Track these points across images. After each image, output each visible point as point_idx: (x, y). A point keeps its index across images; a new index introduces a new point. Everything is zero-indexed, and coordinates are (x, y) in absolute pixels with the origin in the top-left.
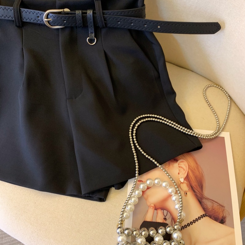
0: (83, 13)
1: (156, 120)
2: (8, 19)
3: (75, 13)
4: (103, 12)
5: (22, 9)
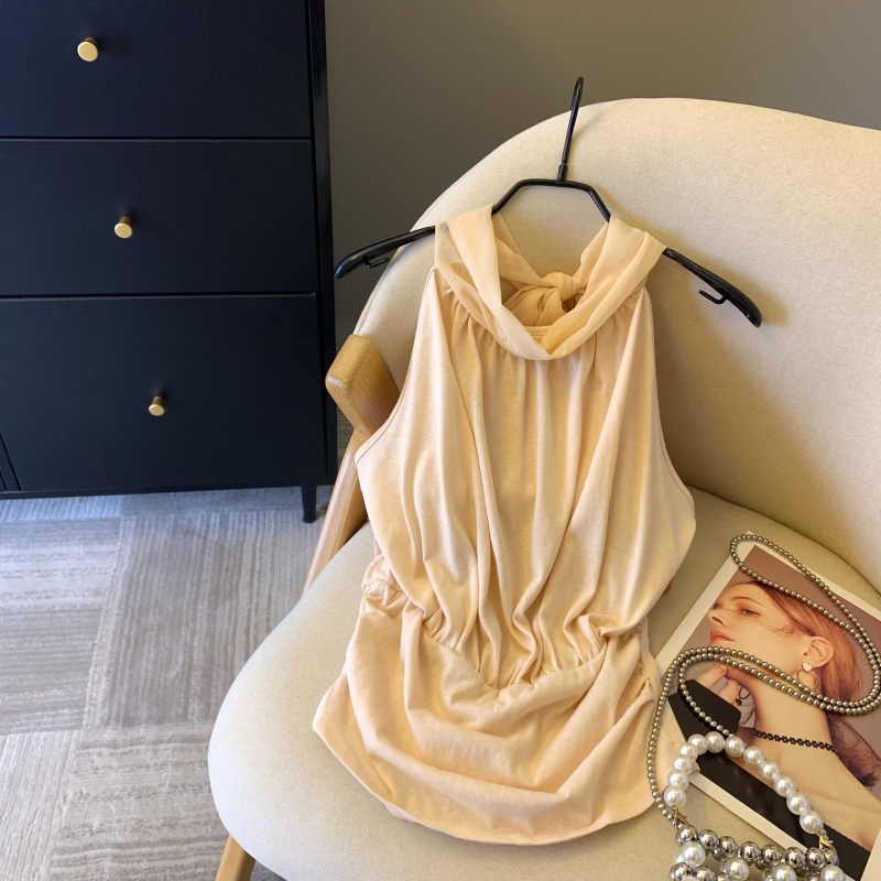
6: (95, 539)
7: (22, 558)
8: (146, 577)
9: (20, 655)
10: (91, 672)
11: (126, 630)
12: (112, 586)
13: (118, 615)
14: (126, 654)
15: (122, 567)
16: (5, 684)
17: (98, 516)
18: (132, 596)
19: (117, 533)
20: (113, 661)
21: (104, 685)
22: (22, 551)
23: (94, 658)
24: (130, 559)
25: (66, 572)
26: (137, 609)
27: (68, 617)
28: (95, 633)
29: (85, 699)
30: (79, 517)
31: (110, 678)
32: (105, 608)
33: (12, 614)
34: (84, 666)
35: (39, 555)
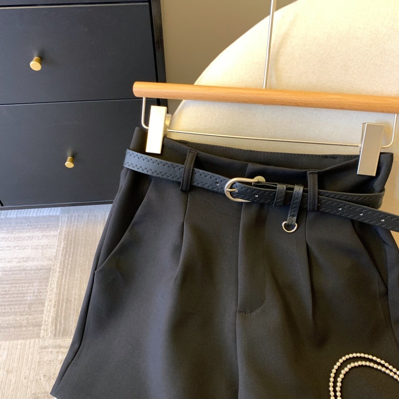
0: (287, 189)
1: (375, 366)
2: (172, 179)
3: (276, 186)
4: (318, 192)
5: (196, 170)
6: (47, 227)
7: (10, 239)
8: (74, 250)
9: (10, 294)
10: (46, 304)
11: (63, 280)
12: (56, 256)
13: (60, 272)
14: (63, 295)
15: (60, 244)
16: (3, 311)
17: (48, 214)
18: (67, 261)
19: (58, 224)
20: (57, 299)
21: (52, 314)
22: (10, 235)
23: (48, 297)
24: (64, 240)
25: (33, 247)
26: (69, 268)
27: (35, 273)
28: (48, 282)
29: (42, 321)
30: (38, 215)
31: (55, 309)
32: (53, 268)
33: (6, 271)
34: (42, 301)
35: (18, 237)
